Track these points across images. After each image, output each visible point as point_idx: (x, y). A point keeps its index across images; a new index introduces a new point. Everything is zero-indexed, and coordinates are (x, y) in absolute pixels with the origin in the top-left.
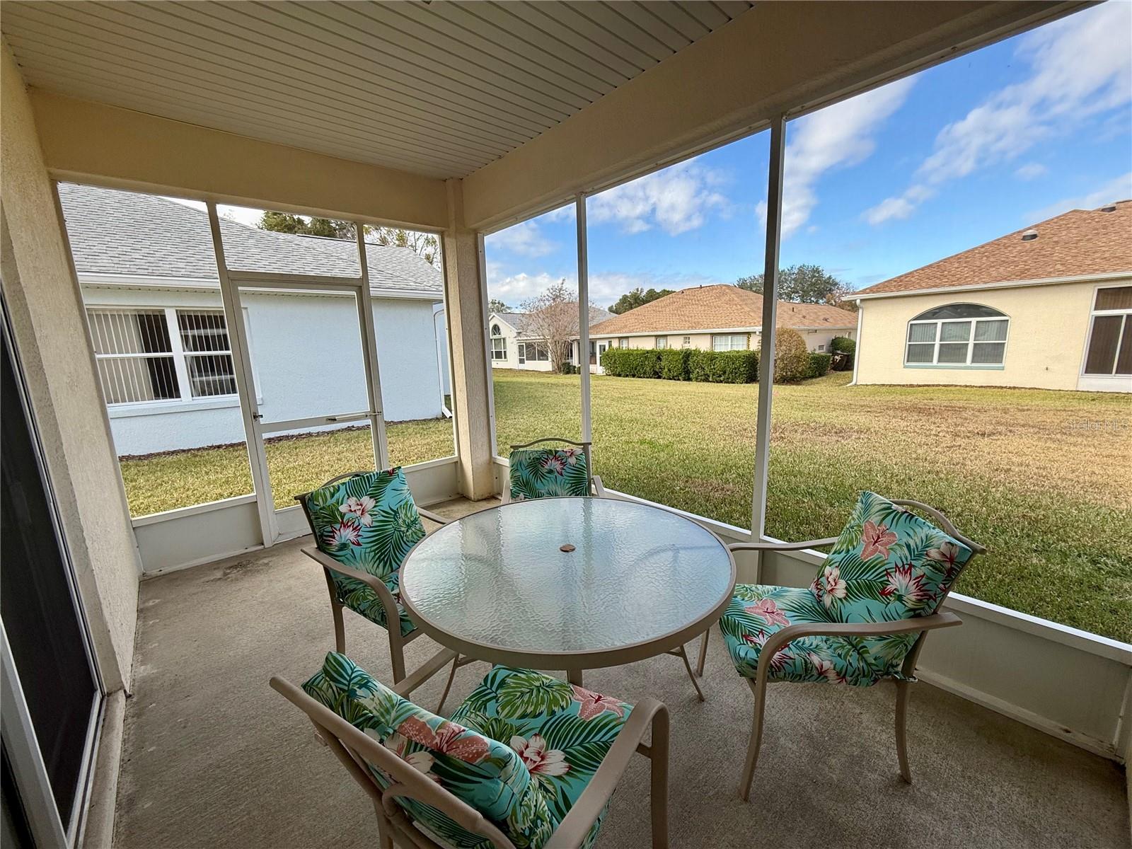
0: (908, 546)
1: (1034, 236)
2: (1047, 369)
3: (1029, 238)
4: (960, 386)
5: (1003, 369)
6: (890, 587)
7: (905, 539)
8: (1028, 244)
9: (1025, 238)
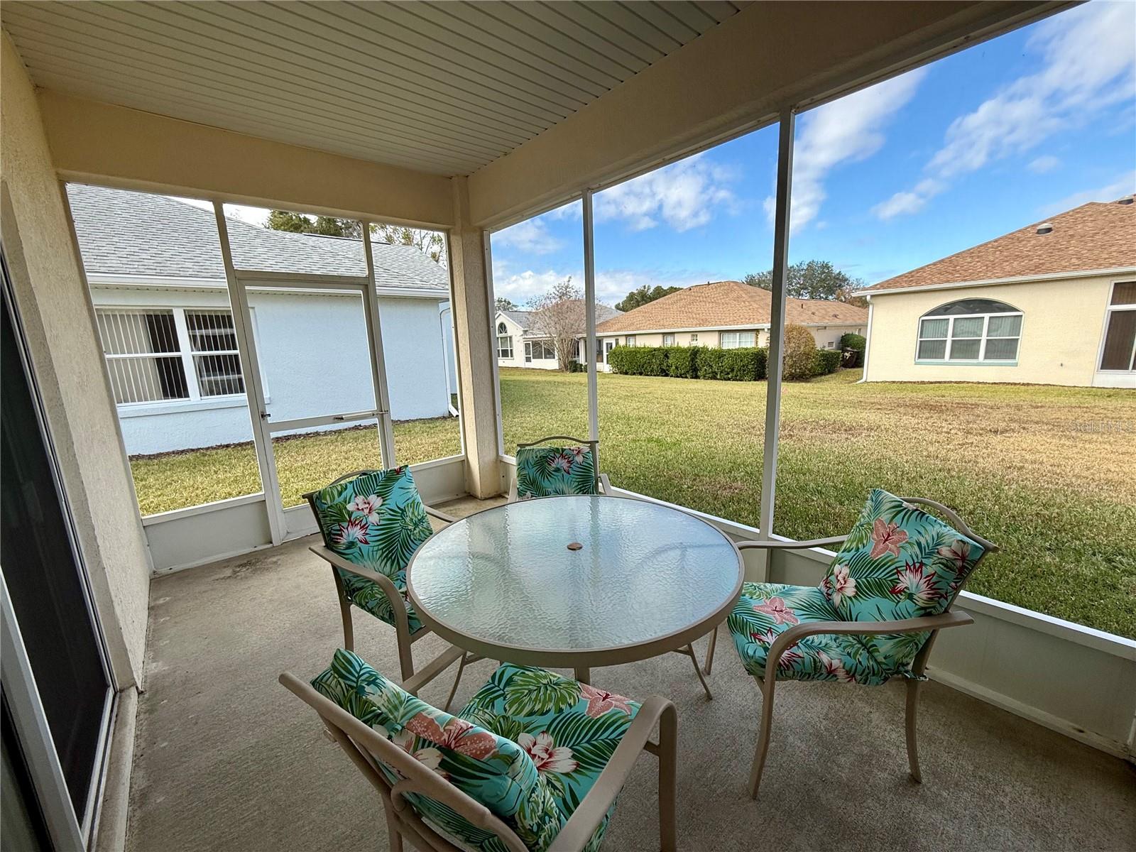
0: (919, 544)
1: (1049, 230)
2: (1062, 365)
3: (1043, 231)
4: (972, 382)
5: (1016, 365)
6: (901, 586)
7: (916, 537)
8: (1042, 238)
9: (1039, 232)
